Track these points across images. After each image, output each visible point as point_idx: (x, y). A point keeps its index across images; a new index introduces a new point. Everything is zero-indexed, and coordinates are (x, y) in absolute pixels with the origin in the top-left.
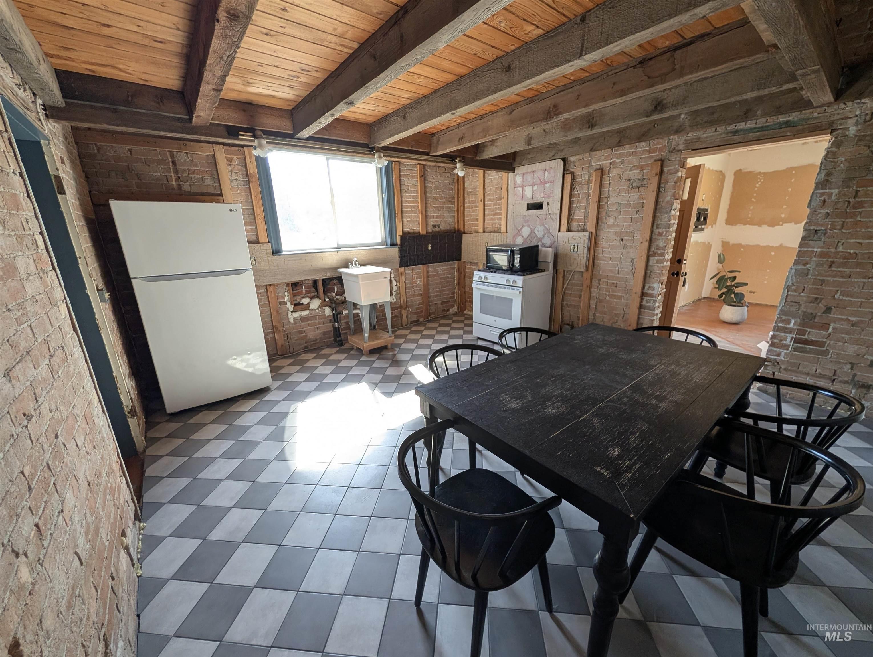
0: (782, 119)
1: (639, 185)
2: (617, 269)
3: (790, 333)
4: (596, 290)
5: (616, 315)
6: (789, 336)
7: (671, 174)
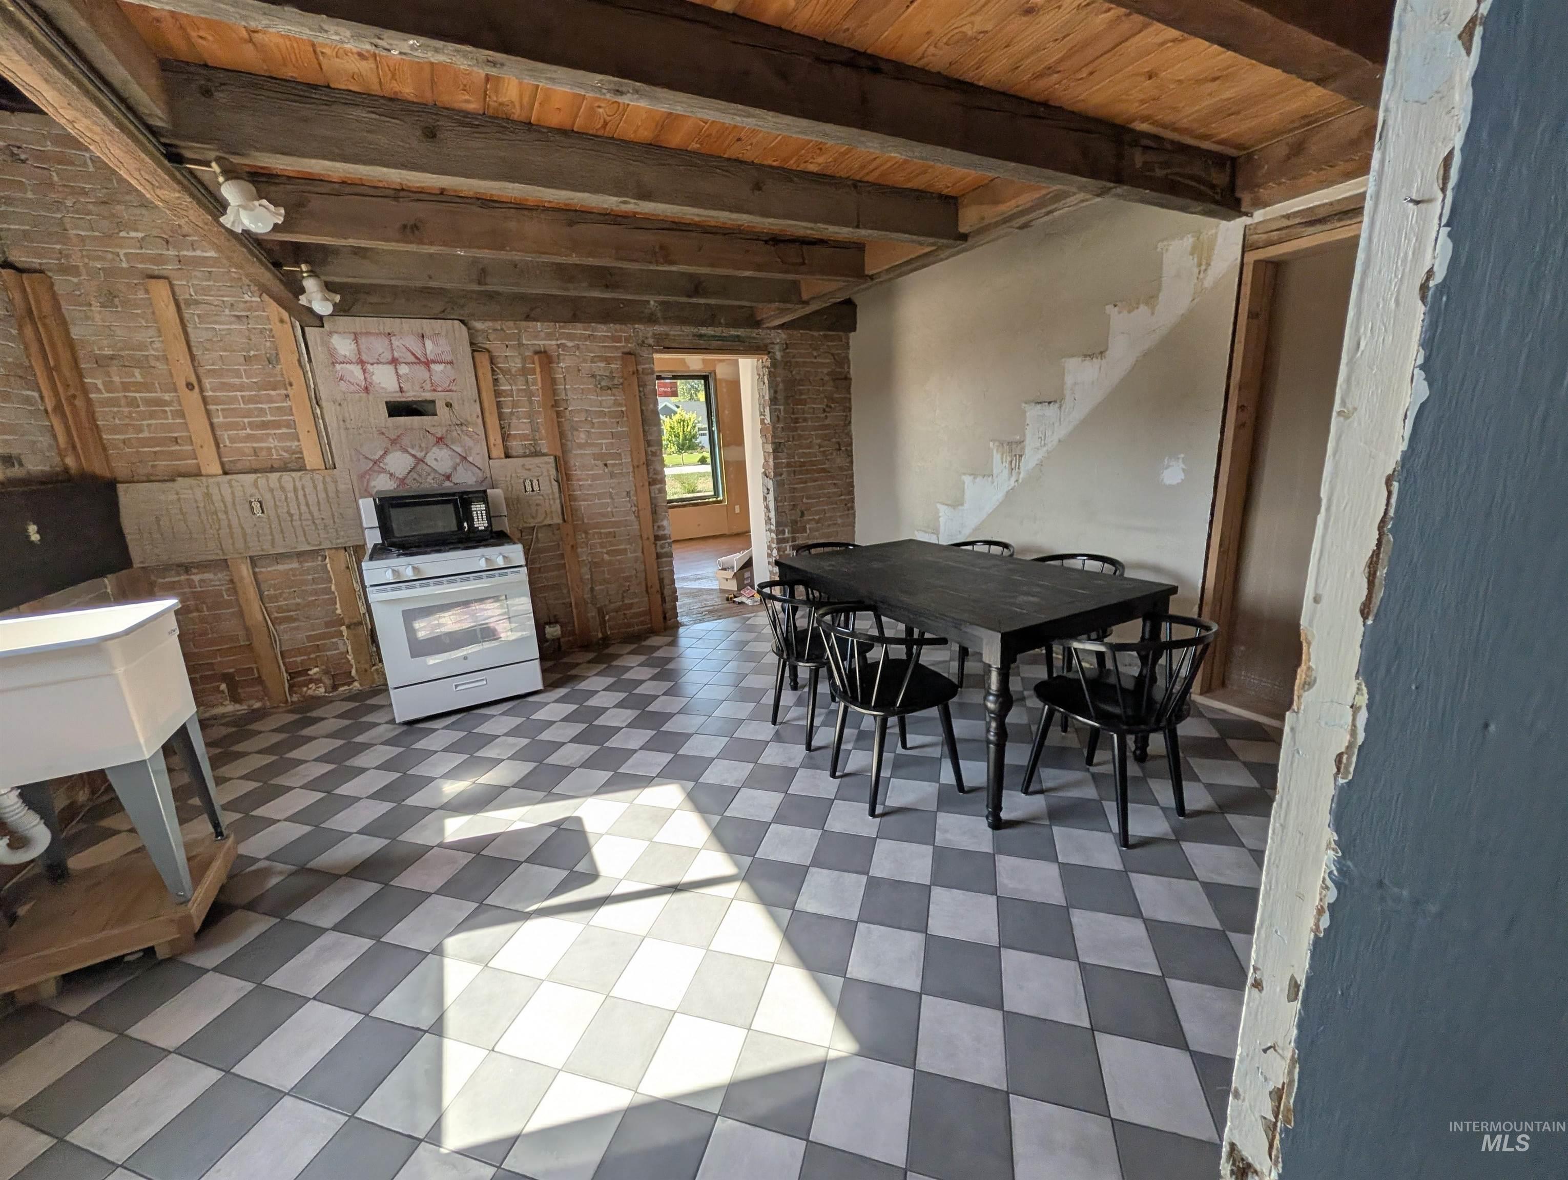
0: (733, 332)
1: (610, 384)
2: (609, 509)
3: (788, 542)
4: (584, 549)
5: (627, 579)
6: (788, 545)
7: (647, 374)
